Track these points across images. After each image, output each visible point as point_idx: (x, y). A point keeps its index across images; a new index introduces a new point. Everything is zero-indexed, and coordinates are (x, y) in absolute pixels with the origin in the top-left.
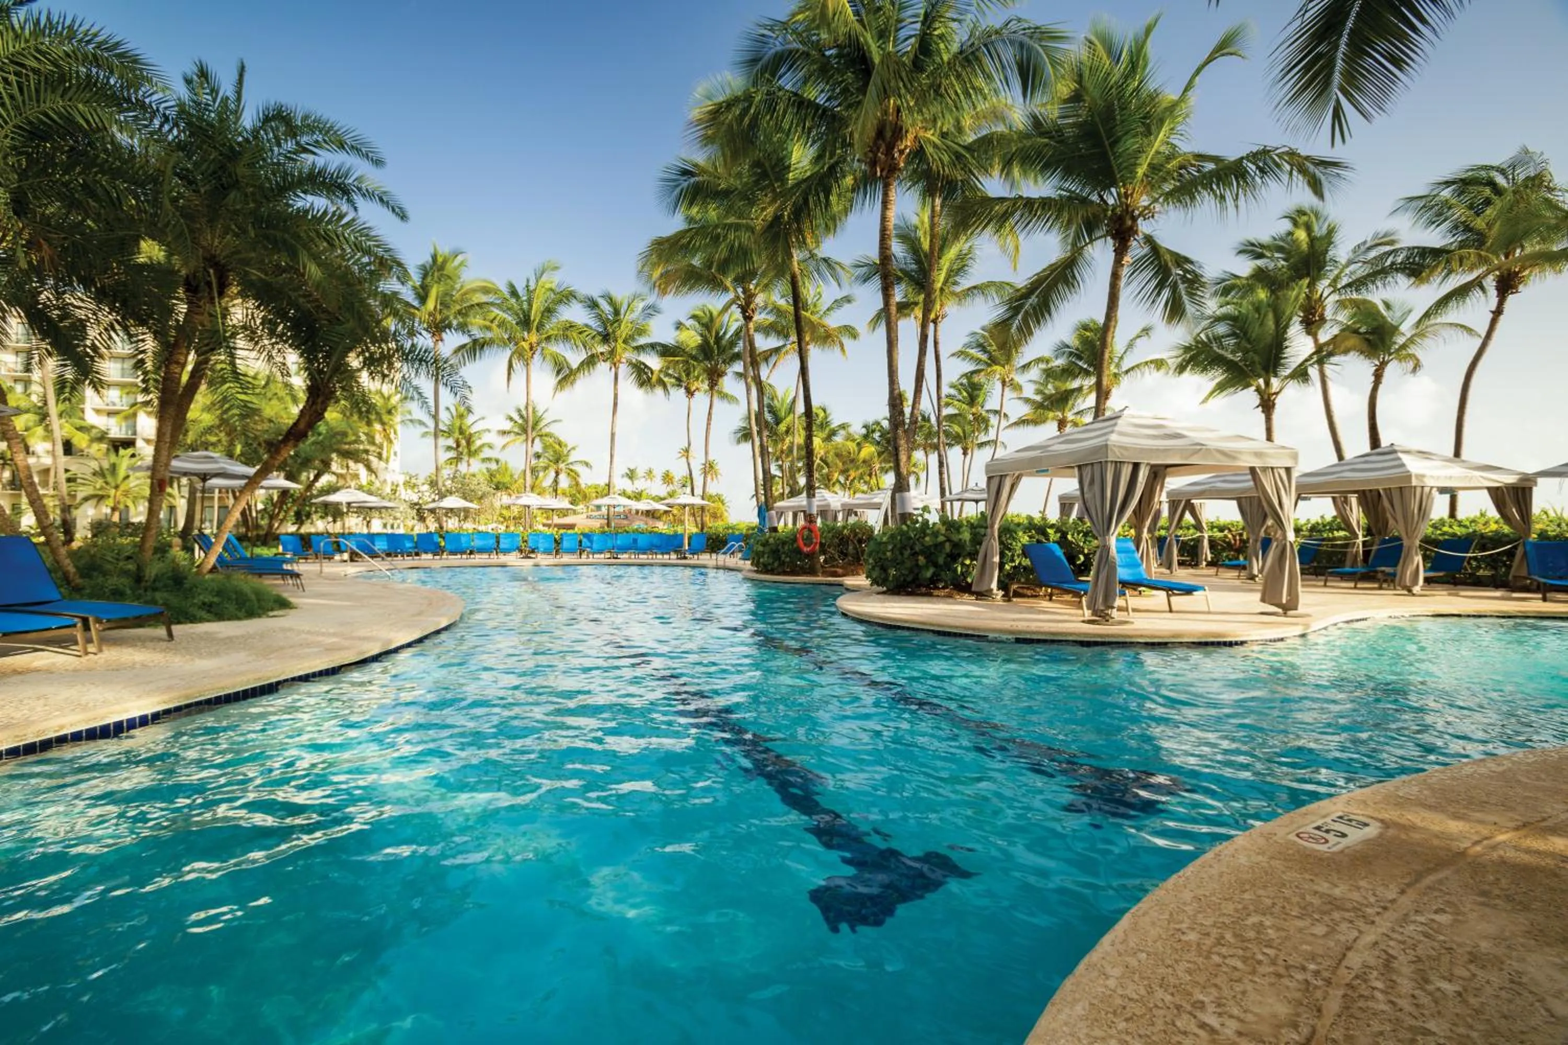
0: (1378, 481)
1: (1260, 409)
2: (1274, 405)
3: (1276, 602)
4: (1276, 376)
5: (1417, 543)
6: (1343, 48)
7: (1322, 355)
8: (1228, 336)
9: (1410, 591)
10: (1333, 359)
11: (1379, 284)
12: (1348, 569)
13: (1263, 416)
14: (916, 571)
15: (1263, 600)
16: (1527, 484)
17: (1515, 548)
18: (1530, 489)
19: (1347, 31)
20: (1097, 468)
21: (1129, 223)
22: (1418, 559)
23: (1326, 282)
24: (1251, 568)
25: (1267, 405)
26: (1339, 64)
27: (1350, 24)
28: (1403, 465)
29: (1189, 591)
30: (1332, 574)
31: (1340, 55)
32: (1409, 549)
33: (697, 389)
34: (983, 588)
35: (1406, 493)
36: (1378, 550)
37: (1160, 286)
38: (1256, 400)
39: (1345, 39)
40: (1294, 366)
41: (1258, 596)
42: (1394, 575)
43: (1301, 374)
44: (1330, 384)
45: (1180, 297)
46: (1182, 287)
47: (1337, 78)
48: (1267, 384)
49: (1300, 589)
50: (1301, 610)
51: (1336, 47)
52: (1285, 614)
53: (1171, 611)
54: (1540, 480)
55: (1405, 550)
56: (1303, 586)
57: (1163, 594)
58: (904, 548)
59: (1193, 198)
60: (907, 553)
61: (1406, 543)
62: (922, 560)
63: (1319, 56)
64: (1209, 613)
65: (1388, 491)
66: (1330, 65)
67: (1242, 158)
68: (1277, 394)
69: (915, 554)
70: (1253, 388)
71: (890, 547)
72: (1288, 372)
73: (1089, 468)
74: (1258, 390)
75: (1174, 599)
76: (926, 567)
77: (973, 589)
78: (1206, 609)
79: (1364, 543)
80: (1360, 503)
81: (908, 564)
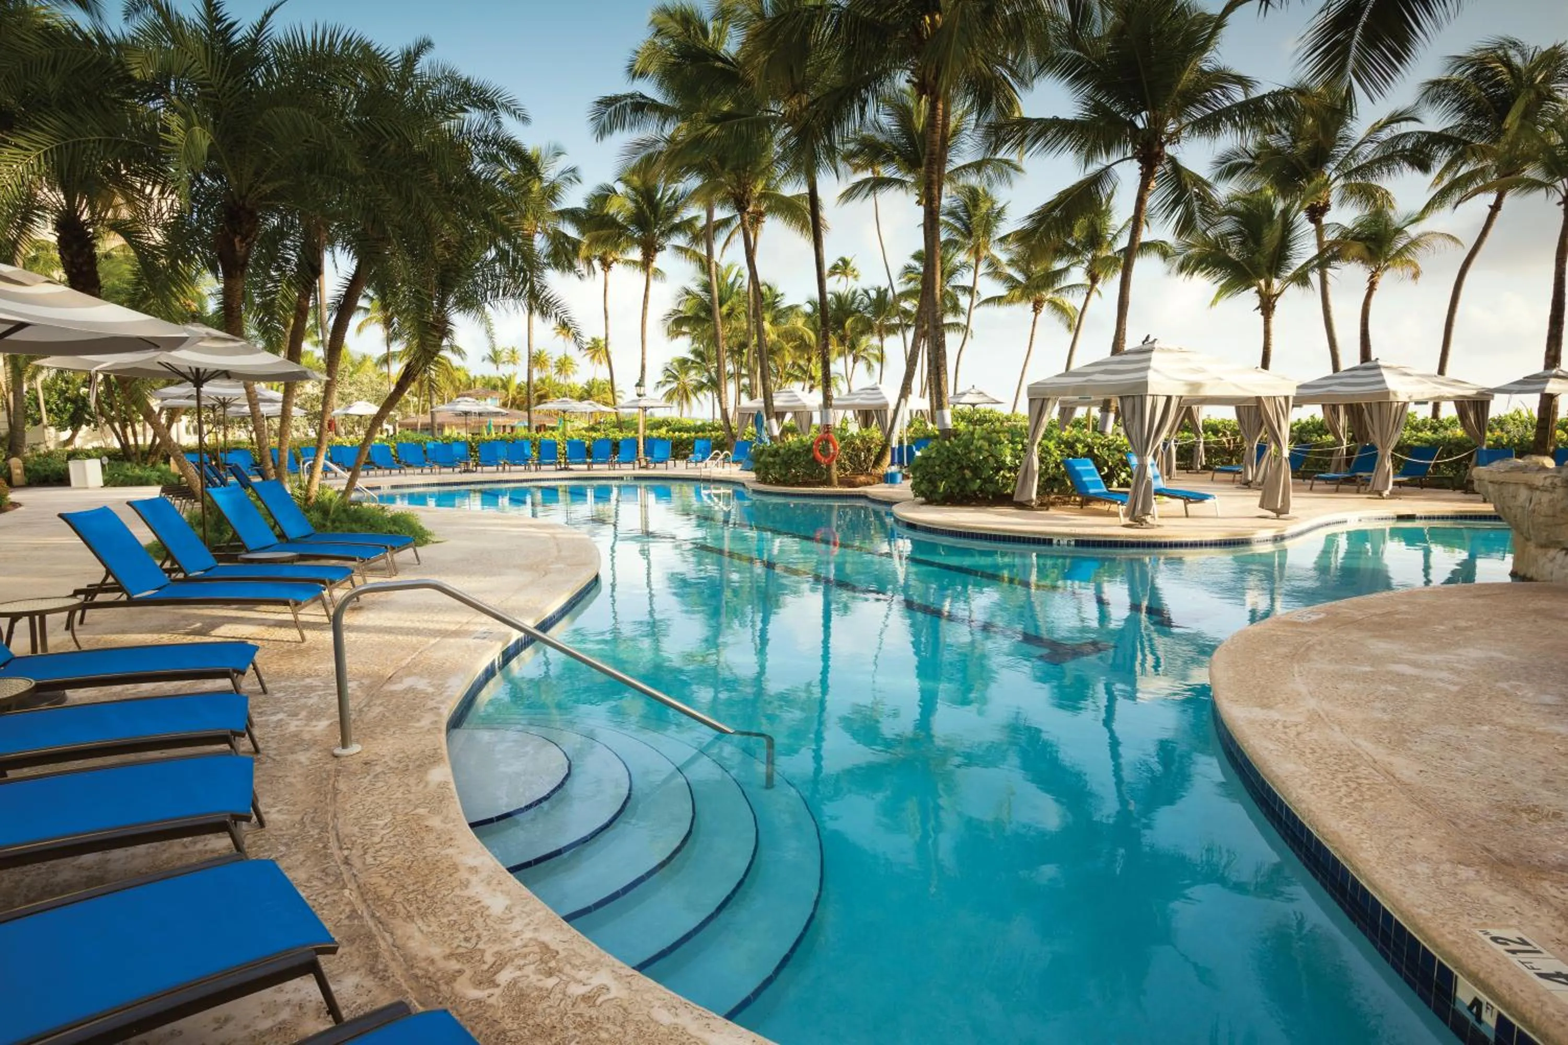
0: (1363, 395)
1: (1260, 311)
2: (1274, 307)
3: (1272, 507)
4: (1277, 277)
5: (1390, 452)
6: (1357, 37)
7: (1324, 260)
8: (1235, 233)
9: (1381, 494)
10: (1334, 263)
11: (1385, 170)
12: (1332, 475)
13: (1262, 318)
14: (962, 483)
15: (1261, 506)
16: (1485, 398)
17: (1471, 455)
18: (1488, 402)
19: (1361, 24)
20: (1137, 400)
21: (1157, 149)
22: (1389, 465)
23: (1332, 166)
24: (1247, 475)
25: (1267, 306)
26: (1354, 51)
27: (1364, 18)
28: (1383, 381)
29: (1201, 498)
30: (1318, 479)
31: (1354, 43)
32: (1383, 457)
33: (616, 260)
34: (1023, 499)
35: (1384, 406)
36: (1359, 458)
37: (1176, 203)
38: (1257, 301)
39: (1359, 30)
40: (1295, 268)
41: (1257, 501)
42: (1369, 480)
43: (1301, 278)
44: (1330, 289)
45: (1193, 213)
46: (1196, 204)
47: (1351, 63)
48: (1268, 285)
49: (1291, 494)
50: (1291, 513)
51: (1352, 36)
52: (1278, 518)
53: (1187, 516)
54: (1497, 396)
55: (1379, 458)
56: (1294, 491)
57: (1181, 502)
58: (951, 462)
59: (1217, 129)
60: (955, 467)
61: (1380, 452)
62: (968, 473)
63: (1337, 43)
64: (1217, 517)
65: (1369, 405)
66: (1346, 51)
67: (1264, 96)
68: (1278, 295)
69: (962, 468)
70: (1255, 288)
71: (938, 462)
72: (1290, 273)
73: (1130, 399)
74: (1259, 292)
75: (1190, 506)
76: (973, 480)
77: (1015, 499)
78: (1214, 514)
79: (1348, 449)
80: (1346, 412)
81: (956, 477)
